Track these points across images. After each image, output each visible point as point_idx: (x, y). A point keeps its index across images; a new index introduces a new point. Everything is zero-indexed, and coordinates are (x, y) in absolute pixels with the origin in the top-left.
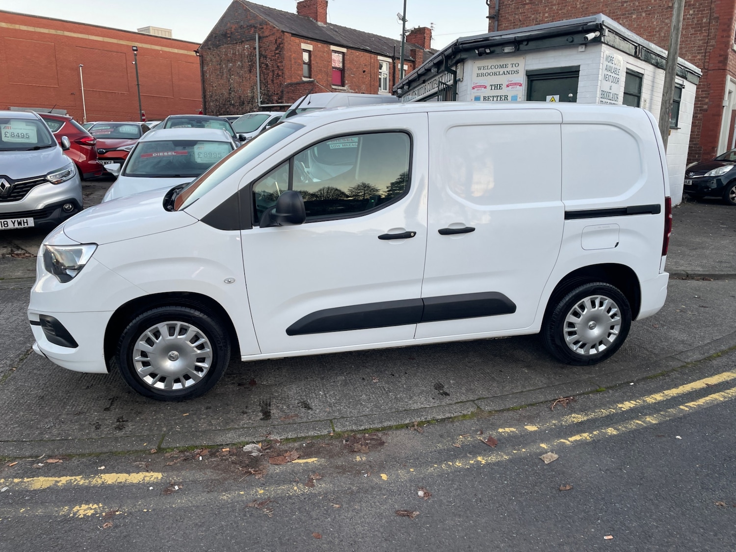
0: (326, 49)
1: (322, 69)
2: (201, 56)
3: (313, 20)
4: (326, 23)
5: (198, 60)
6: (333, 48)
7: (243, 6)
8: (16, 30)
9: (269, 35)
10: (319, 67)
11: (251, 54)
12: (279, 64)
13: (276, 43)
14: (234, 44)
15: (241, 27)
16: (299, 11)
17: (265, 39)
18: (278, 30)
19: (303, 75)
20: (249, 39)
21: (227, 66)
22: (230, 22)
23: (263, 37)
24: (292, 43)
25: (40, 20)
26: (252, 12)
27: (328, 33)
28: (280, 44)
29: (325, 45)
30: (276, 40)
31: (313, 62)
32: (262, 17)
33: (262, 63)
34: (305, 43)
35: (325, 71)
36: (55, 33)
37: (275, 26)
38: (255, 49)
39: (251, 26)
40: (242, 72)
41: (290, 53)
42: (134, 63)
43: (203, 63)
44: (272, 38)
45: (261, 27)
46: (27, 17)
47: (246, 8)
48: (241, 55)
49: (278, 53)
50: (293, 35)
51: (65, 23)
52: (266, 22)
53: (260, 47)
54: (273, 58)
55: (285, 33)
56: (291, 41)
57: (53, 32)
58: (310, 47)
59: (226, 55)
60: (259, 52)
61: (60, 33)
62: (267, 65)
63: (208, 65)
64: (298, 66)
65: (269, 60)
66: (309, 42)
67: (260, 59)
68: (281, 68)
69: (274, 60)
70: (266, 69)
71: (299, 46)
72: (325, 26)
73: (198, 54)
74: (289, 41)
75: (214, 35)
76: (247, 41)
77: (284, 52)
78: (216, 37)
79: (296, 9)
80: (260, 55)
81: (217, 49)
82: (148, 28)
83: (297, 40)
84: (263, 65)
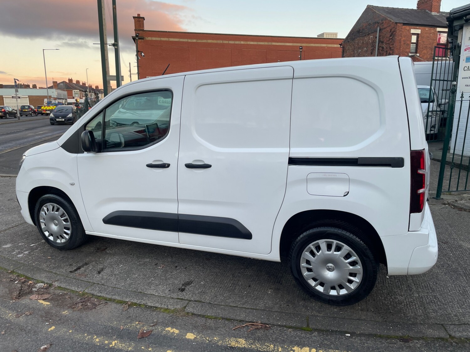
0: (433, 31)
1: (428, 46)
2: (343, 47)
3: (429, 12)
4: (439, 12)
5: (341, 50)
6: (439, 29)
7: (372, 10)
8: (248, 45)
9: (387, 27)
10: (425, 45)
11: (373, 42)
12: (391, 46)
13: (391, 31)
14: (363, 36)
15: (369, 24)
16: (419, 7)
17: (383, 30)
18: (393, 23)
19: (410, 51)
20: (373, 31)
21: (357, 52)
22: (362, 22)
23: (383, 29)
24: (403, 30)
25: (260, 37)
26: (377, 13)
27: (439, 19)
28: (393, 32)
29: (432, 28)
30: (391, 30)
31: (420, 42)
32: (384, 15)
33: (380, 47)
34: (414, 29)
35: (430, 47)
36: (267, 44)
37: (391, 20)
38: (376, 38)
39: (376, 22)
40: (366, 54)
41: (400, 38)
42: (299, 56)
43: (344, 51)
44: (388, 29)
45: (382, 22)
46: (254, 37)
47: (374, 11)
48: (367, 43)
49: (391, 39)
50: (404, 24)
51: (273, 38)
52: (386, 18)
53: (379, 36)
54: (388, 42)
55: (398, 24)
56: (402, 29)
57: (266, 43)
58: (419, 31)
59: (358, 44)
60: (379, 39)
61: (270, 43)
62: (383, 48)
63: (347, 52)
64: (407, 46)
65: (385, 44)
66: (418, 27)
67: (379, 44)
68: (392, 49)
69: (388, 44)
70: (382, 50)
71: (409, 31)
72: (438, 14)
73: (341, 46)
74: (400, 29)
75: (352, 32)
76: (372, 33)
77: (396, 37)
78: (353, 33)
79: (416, 6)
80: (379, 41)
81: (353, 41)
82: (323, 34)
83: (407, 27)
84: (380, 48)
